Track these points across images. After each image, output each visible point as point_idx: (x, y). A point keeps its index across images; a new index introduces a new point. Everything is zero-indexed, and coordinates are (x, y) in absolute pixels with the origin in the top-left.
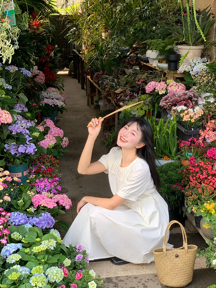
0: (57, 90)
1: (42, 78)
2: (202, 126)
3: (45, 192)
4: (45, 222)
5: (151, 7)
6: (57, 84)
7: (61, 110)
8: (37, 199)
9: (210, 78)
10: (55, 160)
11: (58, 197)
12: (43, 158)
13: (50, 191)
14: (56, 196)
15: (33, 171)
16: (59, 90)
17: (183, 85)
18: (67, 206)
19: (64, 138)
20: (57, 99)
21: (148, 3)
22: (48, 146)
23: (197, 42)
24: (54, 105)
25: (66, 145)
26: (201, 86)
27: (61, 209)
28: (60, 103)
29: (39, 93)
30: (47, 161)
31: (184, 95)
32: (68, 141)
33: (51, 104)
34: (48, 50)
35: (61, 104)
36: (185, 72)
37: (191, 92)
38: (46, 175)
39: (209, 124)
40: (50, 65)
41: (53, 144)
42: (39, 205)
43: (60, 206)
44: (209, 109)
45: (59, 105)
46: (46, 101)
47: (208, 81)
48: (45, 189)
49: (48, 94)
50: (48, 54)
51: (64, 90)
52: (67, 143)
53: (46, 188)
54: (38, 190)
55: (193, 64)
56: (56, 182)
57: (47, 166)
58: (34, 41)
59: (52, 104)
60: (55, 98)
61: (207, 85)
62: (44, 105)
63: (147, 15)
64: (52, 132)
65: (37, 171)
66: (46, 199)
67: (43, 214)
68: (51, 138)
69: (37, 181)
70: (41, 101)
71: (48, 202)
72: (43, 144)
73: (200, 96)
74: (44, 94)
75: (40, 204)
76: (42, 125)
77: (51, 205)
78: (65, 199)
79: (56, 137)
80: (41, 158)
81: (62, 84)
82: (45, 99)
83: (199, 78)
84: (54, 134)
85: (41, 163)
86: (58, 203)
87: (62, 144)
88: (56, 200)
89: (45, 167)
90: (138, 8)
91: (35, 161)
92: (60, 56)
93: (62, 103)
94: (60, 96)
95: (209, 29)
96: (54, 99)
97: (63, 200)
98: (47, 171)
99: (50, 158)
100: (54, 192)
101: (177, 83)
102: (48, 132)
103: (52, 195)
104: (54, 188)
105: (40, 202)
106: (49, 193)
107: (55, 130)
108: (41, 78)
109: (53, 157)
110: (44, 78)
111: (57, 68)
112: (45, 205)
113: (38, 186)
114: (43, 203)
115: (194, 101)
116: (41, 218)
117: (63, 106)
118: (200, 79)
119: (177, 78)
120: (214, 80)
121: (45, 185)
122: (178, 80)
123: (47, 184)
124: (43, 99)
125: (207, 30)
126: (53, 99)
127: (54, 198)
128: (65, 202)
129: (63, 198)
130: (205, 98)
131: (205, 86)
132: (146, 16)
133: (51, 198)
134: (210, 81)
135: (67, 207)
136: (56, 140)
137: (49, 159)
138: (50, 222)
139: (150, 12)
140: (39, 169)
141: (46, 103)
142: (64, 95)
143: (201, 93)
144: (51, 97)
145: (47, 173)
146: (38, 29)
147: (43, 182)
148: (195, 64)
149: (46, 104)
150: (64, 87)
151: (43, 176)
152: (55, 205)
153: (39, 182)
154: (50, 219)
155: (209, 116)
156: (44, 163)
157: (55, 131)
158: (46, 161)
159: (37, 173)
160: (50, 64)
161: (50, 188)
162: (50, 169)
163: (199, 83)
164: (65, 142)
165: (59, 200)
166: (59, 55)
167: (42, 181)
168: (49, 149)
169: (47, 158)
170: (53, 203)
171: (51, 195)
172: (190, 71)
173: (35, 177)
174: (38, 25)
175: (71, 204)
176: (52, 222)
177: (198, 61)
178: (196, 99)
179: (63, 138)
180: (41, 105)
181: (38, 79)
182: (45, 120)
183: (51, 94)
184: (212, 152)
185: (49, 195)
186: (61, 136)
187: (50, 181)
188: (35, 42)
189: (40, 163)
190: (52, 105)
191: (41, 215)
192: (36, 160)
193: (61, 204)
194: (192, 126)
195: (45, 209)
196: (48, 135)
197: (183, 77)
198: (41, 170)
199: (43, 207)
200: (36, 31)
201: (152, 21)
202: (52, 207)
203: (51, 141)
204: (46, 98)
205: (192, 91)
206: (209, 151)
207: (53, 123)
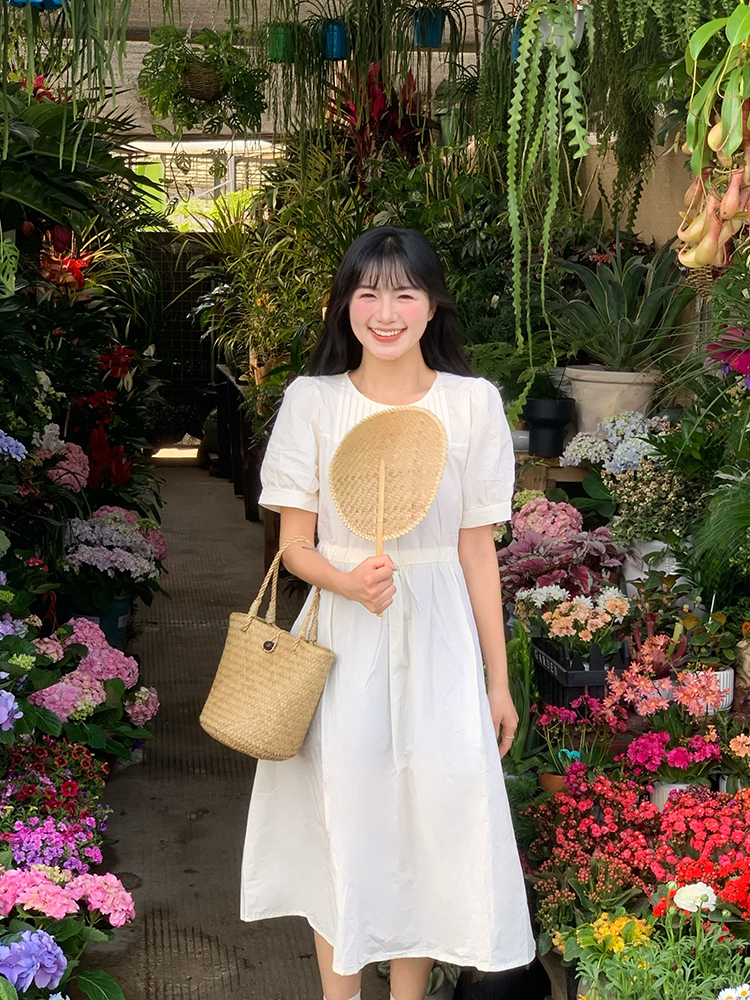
0: (134, 515)
1: (78, 469)
2: (623, 656)
3: (42, 866)
4: (29, 961)
5: (489, 224)
6: (135, 496)
7: (145, 589)
8: (11, 884)
9: (664, 487)
10: (92, 762)
11: (89, 884)
12: (50, 753)
13: (60, 862)
14: (80, 878)
15: (8, 794)
16: (144, 515)
17: (575, 510)
18: (118, 914)
19: (143, 689)
20: (129, 550)
21: (483, 207)
22: (72, 711)
23: (637, 357)
24: (116, 570)
25: (146, 716)
26: (636, 515)
27: (94, 926)
28: (138, 566)
29: (58, 524)
30: (63, 762)
31: (569, 548)
32: (155, 700)
33: (104, 565)
34: (116, 364)
35: (142, 569)
36: (585, 462)
37: (600, 538)
38: (52, 807)
39: (645, 649)
40: (115, 423)
41: (94, 704)
42: (14, 908)
43: (91, 917)
44: (655, 596)
45: (133, 570)
46: (85, 554)
47: (660, 498)
48: (42, 856)
49: (93, 527)
50: (114, 381)
51: (158, 519)
52: (151, 710)
53: (46, 852)
54: (19, 858)
55: (615, 435)
56: (84, 831)
57: (59, 777)
58: (57, 331)
59: (109, 565)
60: (119, 544)
61: (654, 513)
62: (76, 570)
63: (475, 252)
64: (92, 664)
65: (21, 793)
66: (41, 886)
67: (26, 935)
68: (87, 684)
69: (19, 825)
70: (68, 554)
71: (48, 897)
72: (54, 703)
73: (631, 553)
74: (80, 527)
75: (18, 901)
76: (59, 637)
77: (60, 907)
78: (112, 891)
79: (105, 683)
80: (43, 753)
81: (156, 495)
82: (83, 548)
83: (629, 487)
84: (98, 673)
85: (41, 768)
86: (83, 903)
87: (133, 710)
88: (76, 891)
89: (54, 782)
90: (445, 225)
91: (18, 762)
92: (160, 387)
93: (147, 566)
94: (139, 538)
95: (679, 313)
96: (116, 550)
97: (104, 892)
98: (59, 794)
99: (75, 751)
100: (73, 867)
101: (553, 504)
102: (78, 664)
103: (66, 875)
104: (76, 853)
105: (22, 895)
106: (57, 868)
107: (104, 656)
108: (75, 470)
109: (85, 749)
110: (84, 469)
111: (142, 436)
112: (38, 907)
113: (21, 843)
114: (30, 900)
115: (608, 569)
116: (16, 946)
117: (151, 576)
118: (634, 490)
119: (559, 485)
120: (678, 496)
121: (43, 841)
122: (561, 492)
123: (53, 836)
124: (76, 549)
125: (672, 318)
126: (110, 548)
127: (72, 884)
128: (109, 902)
129: (105, 887)
130: (646, 559)
131: (648, 514)
132: (472, 254)
133: (63, 885)
134: (665, 499)
135: (117, 920)
136: (103, 693)
137: (70, 756)
138: (48, 963)
139: (487, 239)
140: (30, 788)
141: (83, 563)
142: (157, 537)
143: (635, 541)
144: (107, 542)
145: (58, 803)
146: (81, 284)
147: (38, 830)
148: (623, 436)
149: (85, 567)
150: (161, 506)
151: (43, 814)
152: (74, 908)
153: (25, 831)
154: (50, 953)
155: (650, 623)
156: (49, 770)
157: (106, 660)
158: (60, 764)
159: (22, 800)
160: (116, 417)
161: (61, 852)
162: (70, 789)
163: (629, 504)
164: (146, 703)
165: (89, 892)
166: (155, 385)
167: (37, 826)
168: (76, 721)
169: (65, 754)
170: (65, 901)
171: (61, 876)
172: (603, 462)
173: (13, 813)
174: (82, 269)
175: (131, 908)
176: (57, 963)
177: (634, 427)
178: (616, 563)
179: (136, 688)
180: (67, 568)
181: (61, 471)
182: (72, 621)
183: (107, 530)
184: (645, 746)
185: (56, 874)
186: (130, 681)
187: (63, 826)
188: (59, 336)
189: (38, 768)
190: (106, 571)
191: (20, 940)
192: (24, 758)
193: (94, 908)
194: (586, 656)
195: (35, 919)
196: (76, 672)
197: (581, 483)
198: (34, 791)
199: (31, 911)
200: (70, 295)
201: (486, 276)
202: (60, 916)
203: (87, 696)
204: (88, 543)
205: (600, 534)
206: (637, 744)
207: (101, 632)
